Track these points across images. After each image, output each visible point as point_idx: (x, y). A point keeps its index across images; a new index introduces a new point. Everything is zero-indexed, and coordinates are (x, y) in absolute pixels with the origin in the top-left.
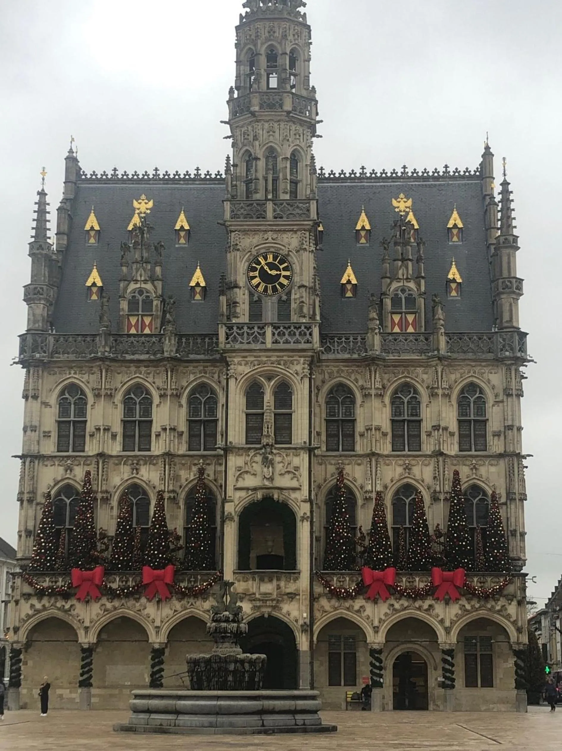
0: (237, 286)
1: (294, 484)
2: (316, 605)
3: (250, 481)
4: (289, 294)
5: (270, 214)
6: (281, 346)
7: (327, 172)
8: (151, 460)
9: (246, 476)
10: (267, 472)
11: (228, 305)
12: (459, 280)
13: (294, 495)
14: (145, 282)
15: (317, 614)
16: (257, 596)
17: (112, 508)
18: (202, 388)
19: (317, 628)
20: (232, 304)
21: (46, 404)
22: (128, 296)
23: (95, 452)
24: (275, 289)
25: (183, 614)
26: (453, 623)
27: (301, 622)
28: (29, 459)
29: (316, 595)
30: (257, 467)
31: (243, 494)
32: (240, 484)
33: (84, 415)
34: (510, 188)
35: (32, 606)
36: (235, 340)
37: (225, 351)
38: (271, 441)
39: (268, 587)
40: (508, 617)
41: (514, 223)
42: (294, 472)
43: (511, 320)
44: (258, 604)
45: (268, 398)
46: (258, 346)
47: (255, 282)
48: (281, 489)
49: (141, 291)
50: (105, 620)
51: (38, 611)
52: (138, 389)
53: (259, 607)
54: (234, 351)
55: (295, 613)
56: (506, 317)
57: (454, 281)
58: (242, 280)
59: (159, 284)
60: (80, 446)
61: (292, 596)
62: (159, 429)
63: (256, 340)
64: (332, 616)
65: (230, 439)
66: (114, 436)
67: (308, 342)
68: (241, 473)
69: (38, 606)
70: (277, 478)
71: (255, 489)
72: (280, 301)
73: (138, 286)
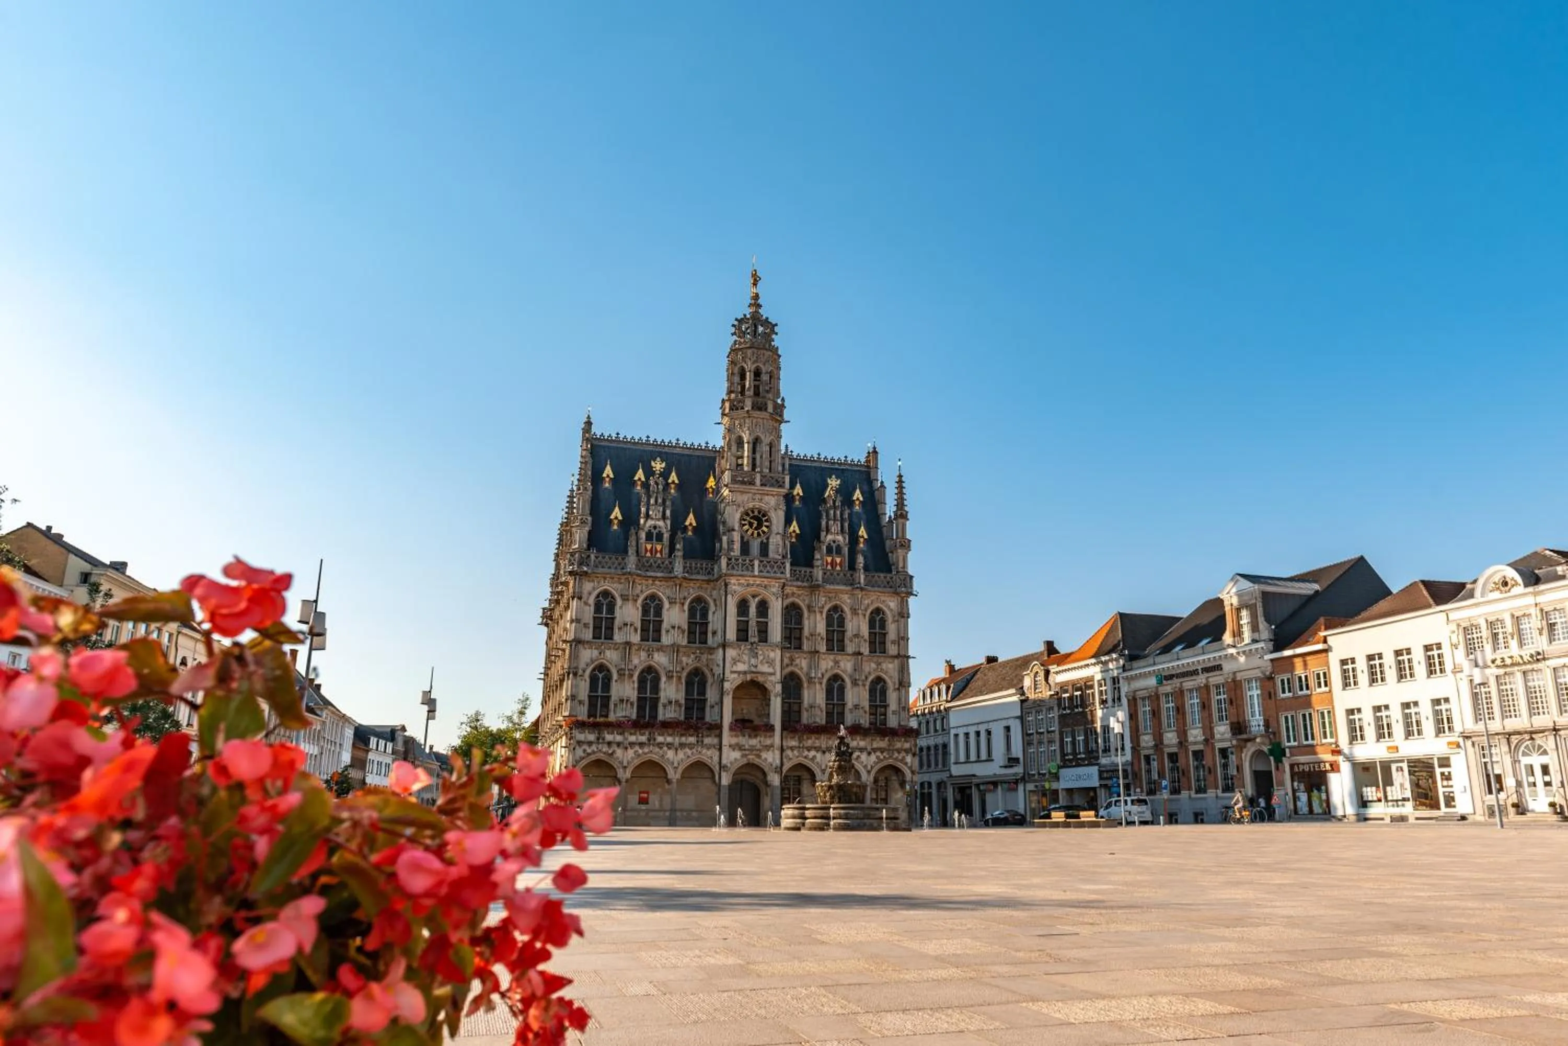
0: (733, 530)
1: (771, 670)
2: (784, 754)
3: (741, 667)
4: (768, 539)
5: (758, 482)
6: (765, 574)
7: (795, 454)
8: (660, 649)
9: (738, 664)
10: (753, 661)
11: (728, 543)
12: (866, 537)
13: (772, 678)
14: (659, 520)
15: (785, 760)
16: (747, 747)
17: (633, 682)
18: (699, 600)
19: (785, 769)
20: (731, 542)
21: (586, 603)
22: (646, 529)
23: (622, 641)
24: (759, 534)
25: (693, 759)
26: (872, 767)
27: (774, 765)
28: (574, 644)
29: (785, 748)
30: (746, 658)
31: (736, 675)
32: (735, 669)
33: (613, 613)
34: (903, 479)
35: (585, 751)
36: (733, 568)
37: (726, 575)
38: (756, 640)
39: (754, 742)
40: (906, 764)
41: (905, 503)
42: (771, 663)
43: (904, 567)
44: (747, 752)
45: (753, 610)
46: (749, 573)
47: (746, 527)
48: (762, 673)
49: (655, 527)
50: (637, 762)
51: (589, 754)
52: (653, 597)
53: (746, 755)
54: (732, 575)
55: (770, 760)
56: (901, 565)
57: (863, 537)
58: (737, 527)
59: (669, 522)
60: (610, 637)
61: (769, 748)
62: (669, 627)
63: (747, 569)
64: (795, 761)
65: (727, 637)
66: (636, 630)
67: (782, 573)
68: (735, 662)
69: (589, 751)
70: (759, 665)
71: (745, 673)
72: (762, 542)
73: (653, 522)
